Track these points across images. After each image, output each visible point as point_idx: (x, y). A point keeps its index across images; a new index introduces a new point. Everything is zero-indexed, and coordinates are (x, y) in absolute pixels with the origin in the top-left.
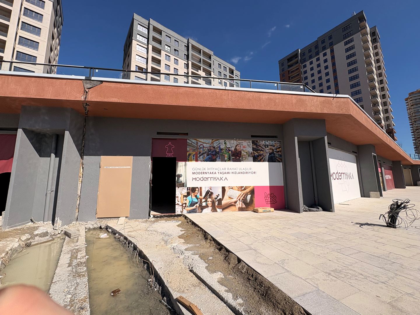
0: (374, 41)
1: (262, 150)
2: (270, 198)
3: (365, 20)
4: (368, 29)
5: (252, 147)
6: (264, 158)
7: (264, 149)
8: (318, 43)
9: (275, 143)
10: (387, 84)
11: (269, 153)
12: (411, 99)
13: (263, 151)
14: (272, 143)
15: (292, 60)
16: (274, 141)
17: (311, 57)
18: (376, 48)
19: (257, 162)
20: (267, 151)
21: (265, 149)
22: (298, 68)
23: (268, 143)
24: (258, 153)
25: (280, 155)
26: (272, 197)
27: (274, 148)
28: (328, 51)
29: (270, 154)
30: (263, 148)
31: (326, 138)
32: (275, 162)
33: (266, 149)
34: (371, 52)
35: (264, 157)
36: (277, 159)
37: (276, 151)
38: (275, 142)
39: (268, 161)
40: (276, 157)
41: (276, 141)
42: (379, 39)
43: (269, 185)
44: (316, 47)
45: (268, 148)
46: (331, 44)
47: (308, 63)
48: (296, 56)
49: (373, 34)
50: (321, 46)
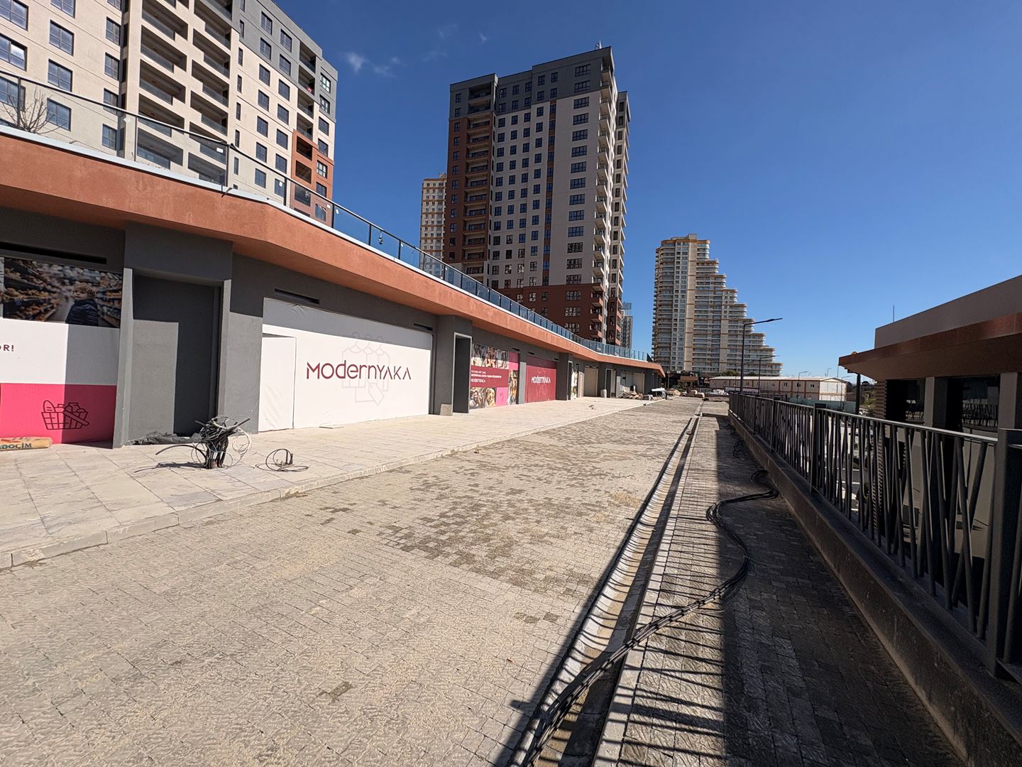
0: (620, 121)
1: (45, 290)
2: (65, 416)
3: (612, 71)
4: (615, 91)
5: (5, 277)
6: (54, 310)
7: (57, 288)
8: (532, 78)
9: (102, 278)
10: (624, 213)
11: (76, 301)
12: (662, 252)
13: (49, 292)
14: (93, 275)
15: (478, 96)
16: (100, 272)
17: (515, 107)
18: (619, 136)
19: (21, 318)
20: (68, 294)
21: (61, 287)
22: (489, 121)
23: (75, 272)
24: (27, 294)
25: (115, 309)
26: (72, 413)
27: (94, 289)
28: (546, 106)
29: (78, 303)
30: (50, 284)
31: (228, 285)
32: (97, 325)
33: (64, 289)
34: (612, 142)
35: (52, 308)
36: (103, 319)
37: (102, 299)
38: (103, 274)
39: (67, 322)
40: (99, 313)
41: (106, 273)
42: (629, 121)
43: (63, 382)
44: (529, 87)
45: (72, 288)
46: (554, 94)
47: (508, 117)
48: (488, 91)
49: (621, 106)
50: (536, 89)
